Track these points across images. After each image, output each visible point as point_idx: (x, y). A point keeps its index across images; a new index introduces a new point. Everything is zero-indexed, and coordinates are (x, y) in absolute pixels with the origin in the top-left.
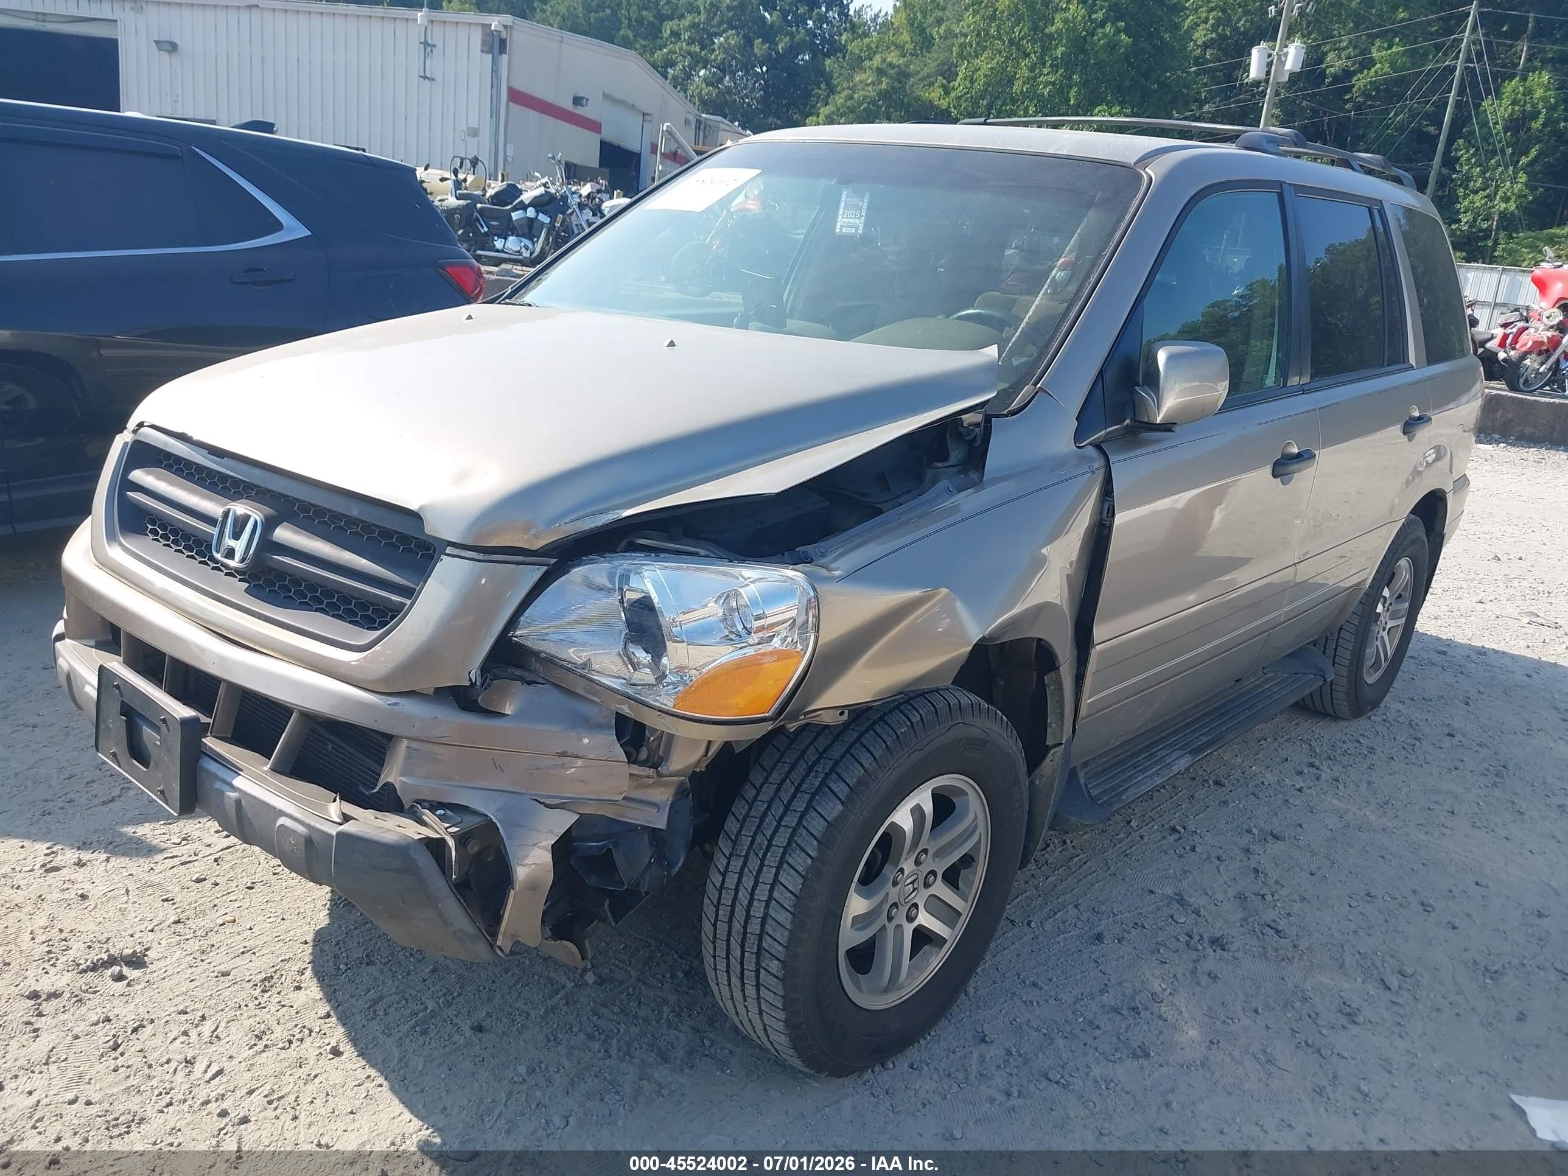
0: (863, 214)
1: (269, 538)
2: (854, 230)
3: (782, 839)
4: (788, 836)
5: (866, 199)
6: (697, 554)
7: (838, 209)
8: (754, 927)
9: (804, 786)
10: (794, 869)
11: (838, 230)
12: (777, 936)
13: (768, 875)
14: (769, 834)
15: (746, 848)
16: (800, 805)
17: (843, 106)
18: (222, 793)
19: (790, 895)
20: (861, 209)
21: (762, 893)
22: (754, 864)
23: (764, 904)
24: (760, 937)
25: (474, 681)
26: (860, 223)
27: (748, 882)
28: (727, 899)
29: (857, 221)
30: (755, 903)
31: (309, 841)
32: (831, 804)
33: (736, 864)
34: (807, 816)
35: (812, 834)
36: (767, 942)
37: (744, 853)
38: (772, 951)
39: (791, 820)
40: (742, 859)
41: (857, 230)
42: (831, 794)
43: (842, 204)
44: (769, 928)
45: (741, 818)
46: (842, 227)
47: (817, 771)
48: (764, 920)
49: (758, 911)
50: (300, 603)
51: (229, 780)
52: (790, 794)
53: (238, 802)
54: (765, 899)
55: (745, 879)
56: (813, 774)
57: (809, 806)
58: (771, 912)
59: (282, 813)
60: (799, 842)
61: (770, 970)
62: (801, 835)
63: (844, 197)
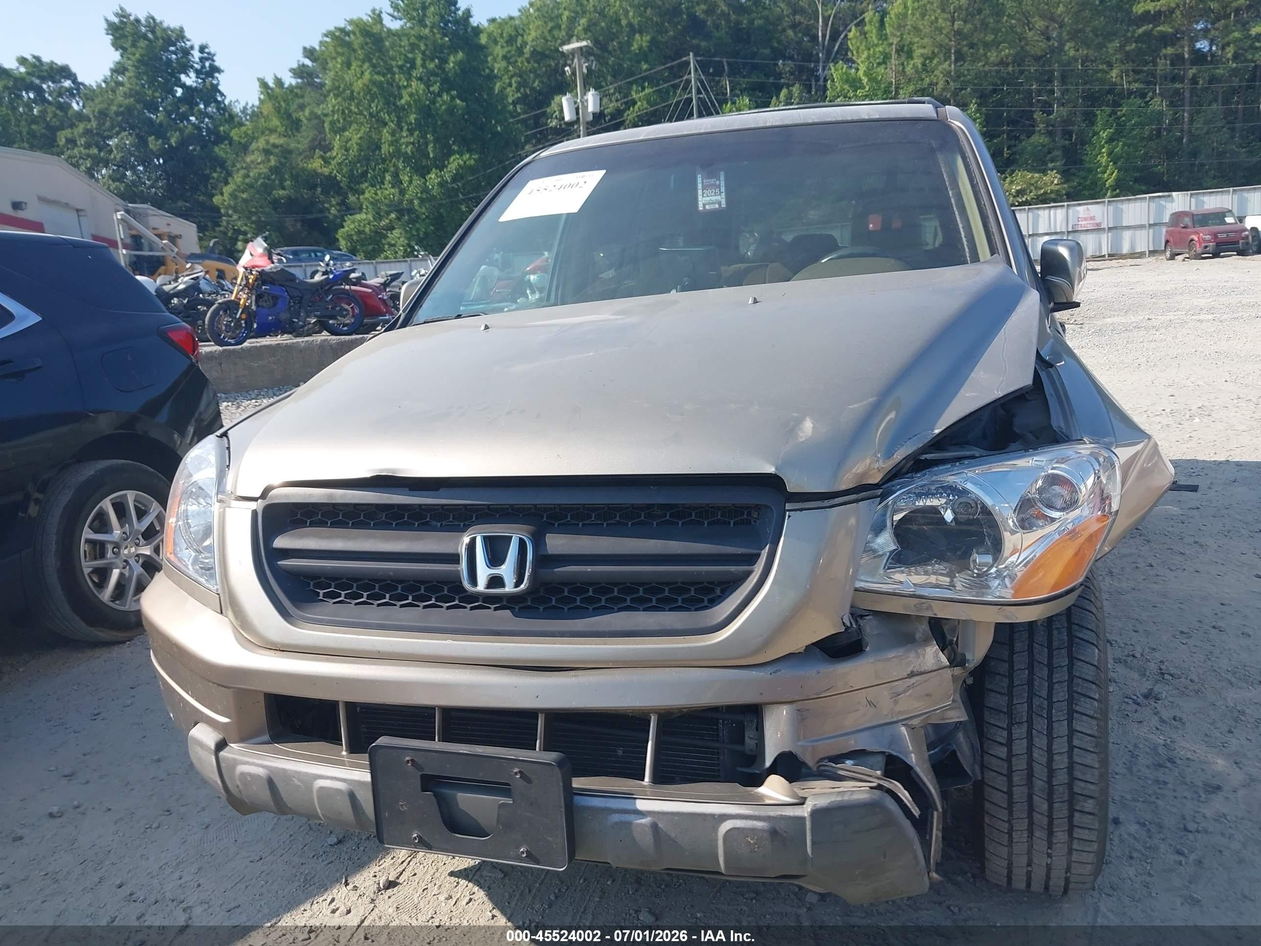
0: (723, 189)
1: (544, 553)
2: (717, 206)
3: (1062, 694)
4: (1066, 689)
5: (722, 178)
6: (973, 457)
7: (696, 189)
8: (1061, 778)
9: (1055, 644)
10: (1086, 715)
11: (701, 208)
12: (1089, 778)
13: (1061, 729)
14: (1044, 693)
15: (1025, 714)
16: (1061, 659)
17: (243, 183)
18: (629, 824)
19: (1089, 738)
20: (719, 186)
21: (1061, 745)
22: (1040, 724)
23: (1066, 755)
24: (1070, 785)
25: (849, 624)
26: (722, 199)
27: (1041, 742)
28: (1020, 764)
29: (718, 198)
30: (1056, 757)
31: (774, 833)
32: (1089, 650)
33: (1019, 732)
34: (1075, 667)
35: (1087, 680)
36: (1078, 787)
37: (1025, 719)
38: (1085, 792)
39: (1061, 675)
40: (1026, 725)
41: (720, 204)
42: (1082, 642)
43: (700, 186)
44: (1077, 774)
45: (1005, 691)
46: (704, 205)
47: (1057, 628)
48: (1070, 769)
49: (1061, 762)
50: (594, 609)
51: (630, 807)
52: (1046, 655)
53: (654, 827)
54: (1066, 749)
55: (1036, 740)
56: (1055, 632)
57: (1072, 659)
58: (1076, 759)
59: (724, 817)
60: (1079, 690)
61: (1086, 810)
62: (1078, 684)
63: (699, 180)
